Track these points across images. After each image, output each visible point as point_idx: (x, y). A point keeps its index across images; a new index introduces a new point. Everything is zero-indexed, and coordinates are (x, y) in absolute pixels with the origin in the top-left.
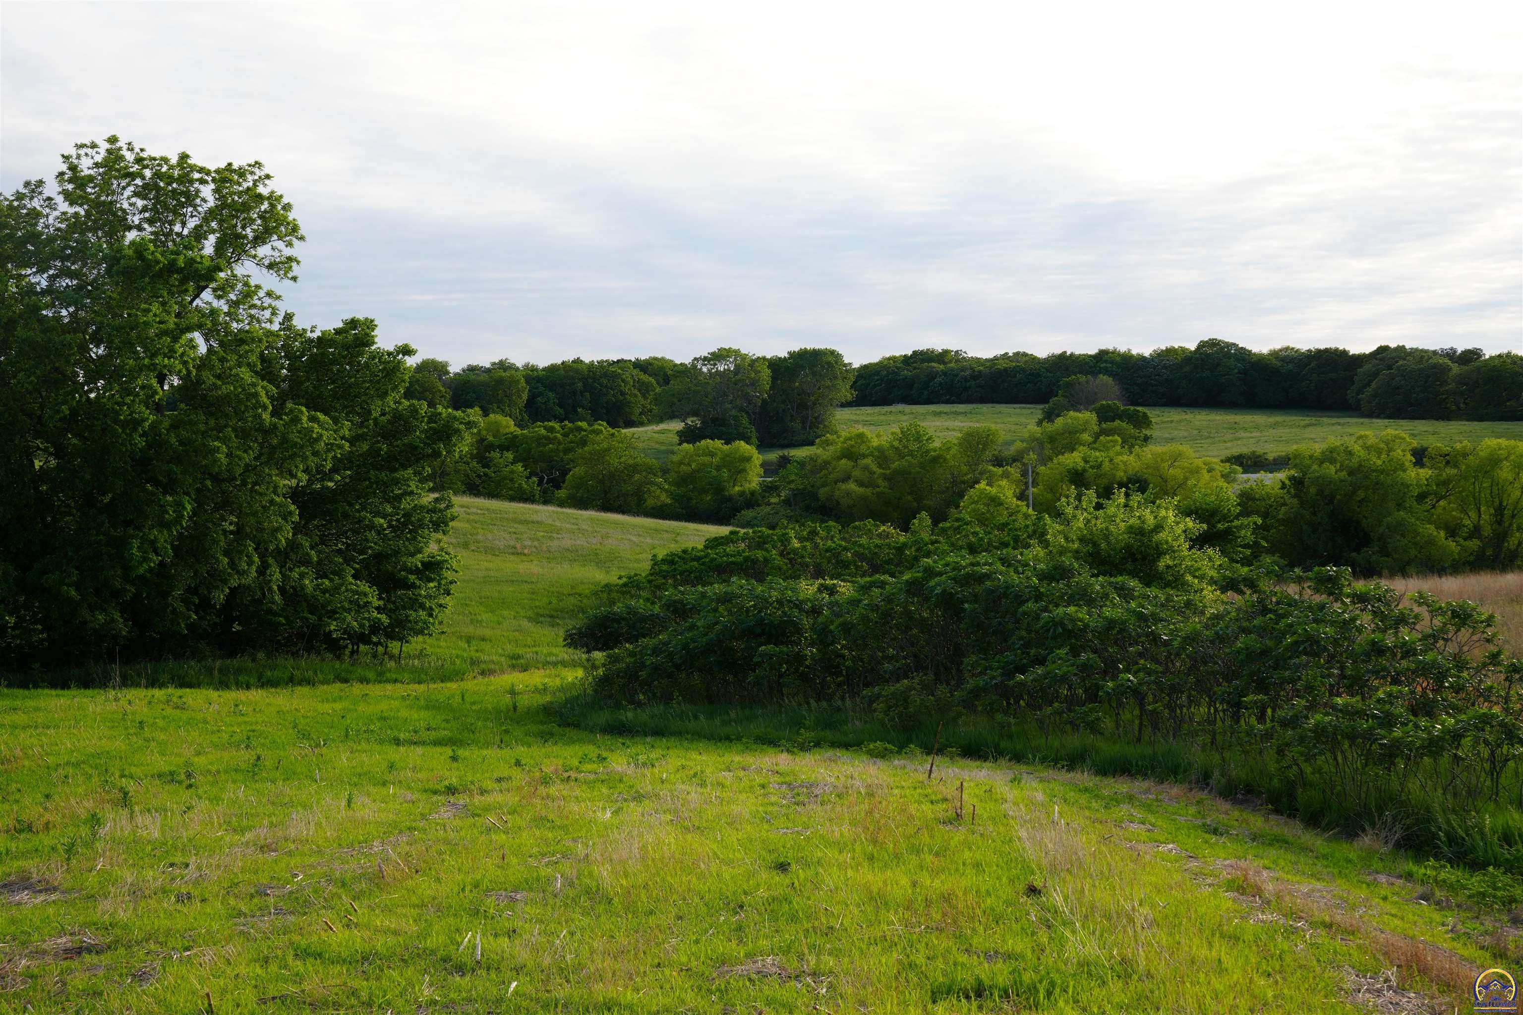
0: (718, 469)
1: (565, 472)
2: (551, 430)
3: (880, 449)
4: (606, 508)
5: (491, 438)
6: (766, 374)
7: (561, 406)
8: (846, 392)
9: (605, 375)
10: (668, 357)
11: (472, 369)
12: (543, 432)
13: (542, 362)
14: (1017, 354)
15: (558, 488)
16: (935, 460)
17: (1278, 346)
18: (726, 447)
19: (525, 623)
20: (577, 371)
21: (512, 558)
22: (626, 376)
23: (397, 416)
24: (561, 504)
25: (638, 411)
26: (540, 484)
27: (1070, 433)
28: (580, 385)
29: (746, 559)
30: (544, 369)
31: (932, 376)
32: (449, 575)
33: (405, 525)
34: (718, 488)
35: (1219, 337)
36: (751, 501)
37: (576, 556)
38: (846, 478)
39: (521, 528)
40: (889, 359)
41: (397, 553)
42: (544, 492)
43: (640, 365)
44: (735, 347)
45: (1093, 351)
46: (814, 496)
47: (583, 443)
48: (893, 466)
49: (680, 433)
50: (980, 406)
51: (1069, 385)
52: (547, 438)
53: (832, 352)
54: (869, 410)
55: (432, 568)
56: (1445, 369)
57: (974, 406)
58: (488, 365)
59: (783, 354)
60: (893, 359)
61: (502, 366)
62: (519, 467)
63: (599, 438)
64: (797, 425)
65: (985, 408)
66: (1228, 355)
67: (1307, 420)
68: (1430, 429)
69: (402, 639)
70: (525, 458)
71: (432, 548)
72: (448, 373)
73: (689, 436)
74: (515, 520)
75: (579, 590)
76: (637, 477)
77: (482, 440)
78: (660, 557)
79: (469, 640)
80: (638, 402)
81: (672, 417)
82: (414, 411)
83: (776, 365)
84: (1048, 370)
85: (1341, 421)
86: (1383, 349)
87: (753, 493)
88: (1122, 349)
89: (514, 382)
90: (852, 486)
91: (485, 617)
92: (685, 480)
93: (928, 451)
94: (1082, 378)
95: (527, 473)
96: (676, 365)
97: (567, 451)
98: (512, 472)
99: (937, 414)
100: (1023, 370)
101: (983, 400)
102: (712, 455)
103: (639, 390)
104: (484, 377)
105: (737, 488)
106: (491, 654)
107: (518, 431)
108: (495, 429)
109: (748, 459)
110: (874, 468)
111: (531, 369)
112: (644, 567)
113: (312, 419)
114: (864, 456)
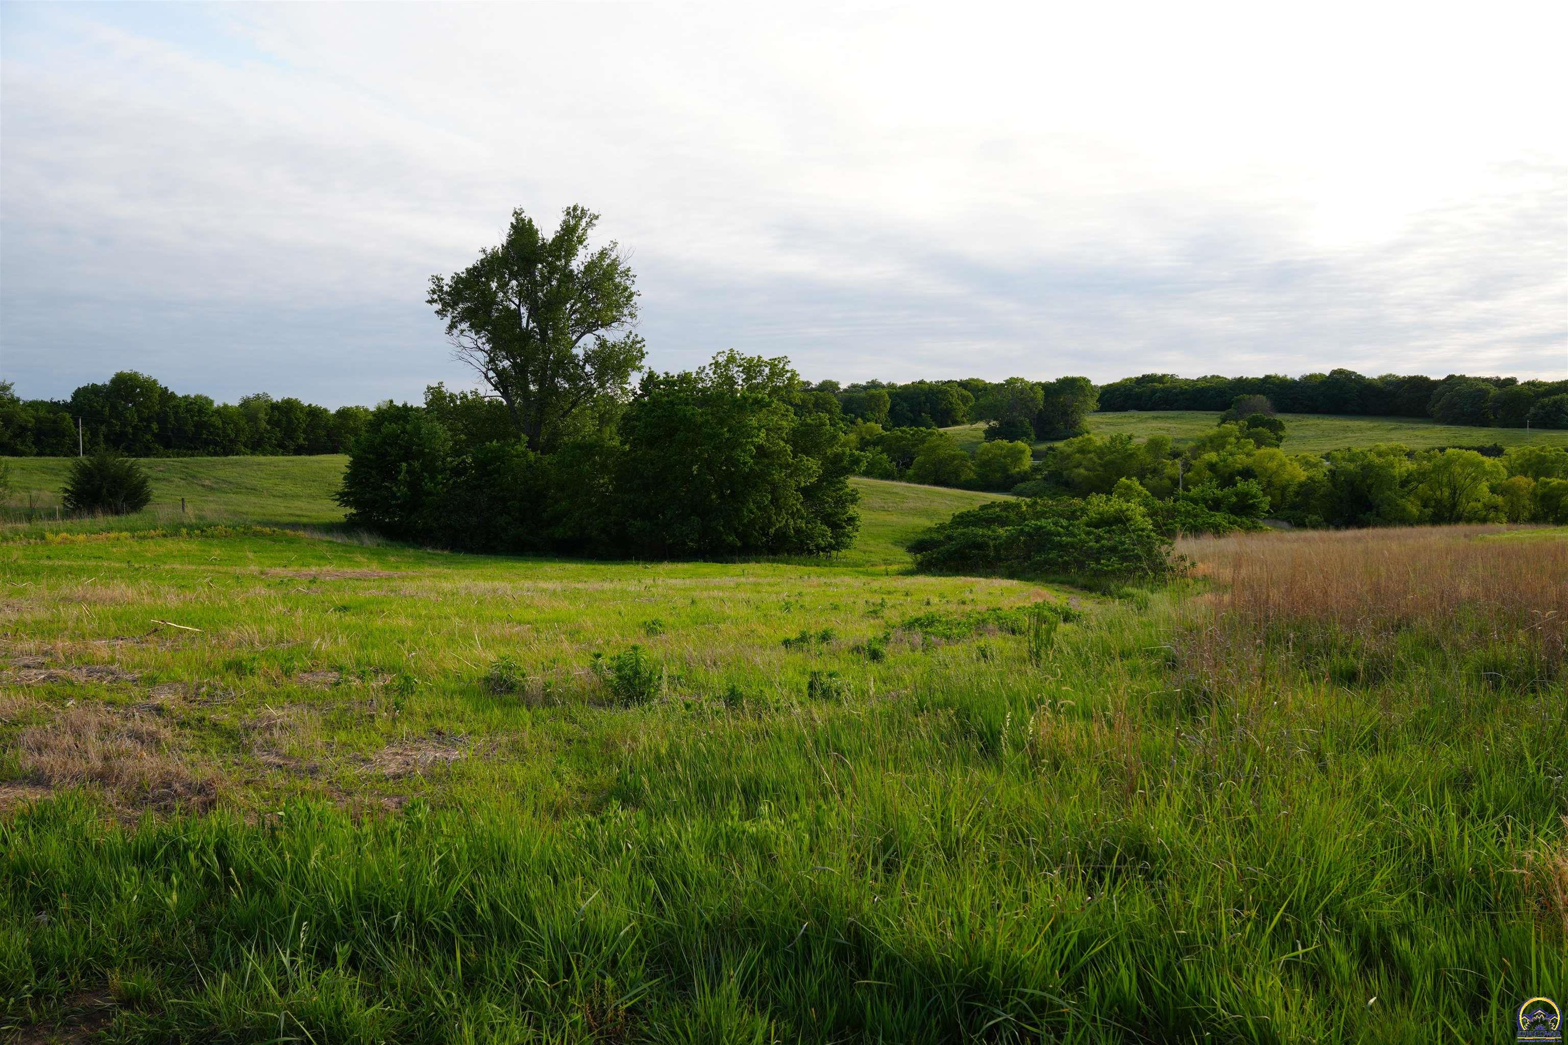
0: (1005, 457)
1: (912, 459)
2: (903, 432)
3: (1100, 448)
4: (937, 483)
5: (868, 437)
6: (1041, 394)
7: (911, 411)
8: (1093, 403)
9: (940, 391)
10: (981, 378)
11: (854, 387)
12: (899, 433)
13: (901, 382)
14: (1213, 377)
15: (908, 468)
16: (1131, 455)
17: (1384, 374)
18: (1010, 444)
19: (890, 545)
20: (921, 389)
21: (883, 513)
22: (954, 392)
23: (836, 455)
24: (909, 481)
25: (961, 414)
26: (897, 466)
27: (1222, 437)
28: (923, 398)
29: (998, 516)
30: (901, 387)
31: (1154, 391)
32: (858, 523)
33: (839, 501)
34: (1004, 469)
35: (1344, 368)
36: (1024, 477)
37: (916, 512)
38: (1078, 465)
39: (888, 496)
40: (1127, 380)
41: (837, 513)
42: (900, 471)
43: (964, 385)
44: (1020, 377)
45: (1261, 376)
46: (1061, 474)
47: (923, 441)
48: (1106, 459)
49: (986, 432)
50: (1184, 412)
51: (1239, 401)
52: (901, 437)
53: (1084, 379)
54: (1111, 415)
55: (851, 520)
56: (1487, 392)
57: (1180, 412)
58: (864, 384)
59: (1052, 380)
60: (1130, 380)
61: (874, 385)
62: (885, 456)
63: (934, 438)
64: (1061, 426)
65: (1188, 414)
66: (1351, 380)
67: (1393, 425)
68: (1468, 433)
69: (838, 550)
70: (888, 450)
71: (850, 512)
72: (839, 389)
73: (991, 434)
74: (884, 492)
75: (917, 530)
76: (956, 462)
77: (863, 438)
78: (956, 514)
79: (865, 552)
80: (961, 409)
81: (981, 419)
82: (844, 453)
83: (1047, 388)
84: (1230, 389)
85: (1415, 426)
86: (1451, 377)
87: (1026, 473)
88: (1281, 375)
89: (881, 396)
90: (1082, 471)
91: (871, 542)
92: (983, 464)
93: (1126, 450)
94: (1247, 397)
95: (889, 460)
96: (986, 384)
97: (914, 445)
98: (881, 459)
99: (1155, 418)
100: (1215, 388)
101: (1188, 408)
102: (1002, 449)
103: (962, 401)
104: (863, 394)
105: (1017, 470)
106: (874, 558)
107: (885, 433)
108: (870, 431)
109: (1023, 452)
110: (1096, 460)
111: (891, 386)
112: (948, 520)
113: (807, 460)
114: (1090, 452)
